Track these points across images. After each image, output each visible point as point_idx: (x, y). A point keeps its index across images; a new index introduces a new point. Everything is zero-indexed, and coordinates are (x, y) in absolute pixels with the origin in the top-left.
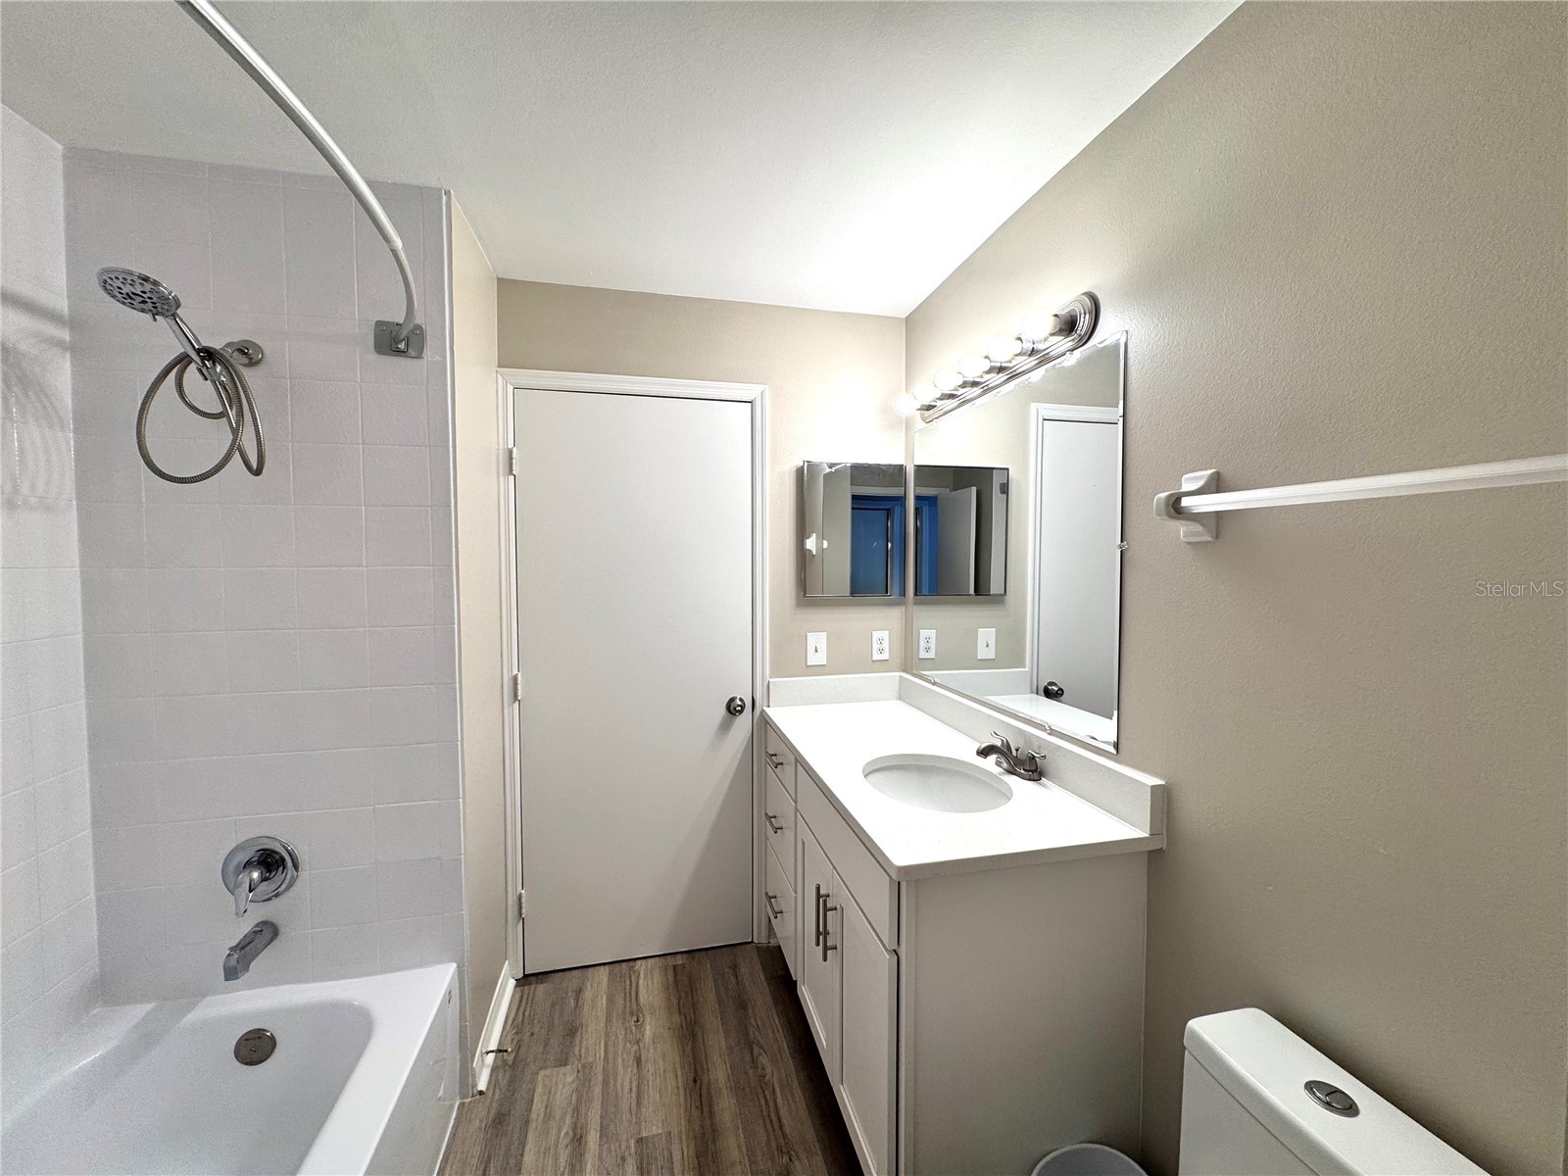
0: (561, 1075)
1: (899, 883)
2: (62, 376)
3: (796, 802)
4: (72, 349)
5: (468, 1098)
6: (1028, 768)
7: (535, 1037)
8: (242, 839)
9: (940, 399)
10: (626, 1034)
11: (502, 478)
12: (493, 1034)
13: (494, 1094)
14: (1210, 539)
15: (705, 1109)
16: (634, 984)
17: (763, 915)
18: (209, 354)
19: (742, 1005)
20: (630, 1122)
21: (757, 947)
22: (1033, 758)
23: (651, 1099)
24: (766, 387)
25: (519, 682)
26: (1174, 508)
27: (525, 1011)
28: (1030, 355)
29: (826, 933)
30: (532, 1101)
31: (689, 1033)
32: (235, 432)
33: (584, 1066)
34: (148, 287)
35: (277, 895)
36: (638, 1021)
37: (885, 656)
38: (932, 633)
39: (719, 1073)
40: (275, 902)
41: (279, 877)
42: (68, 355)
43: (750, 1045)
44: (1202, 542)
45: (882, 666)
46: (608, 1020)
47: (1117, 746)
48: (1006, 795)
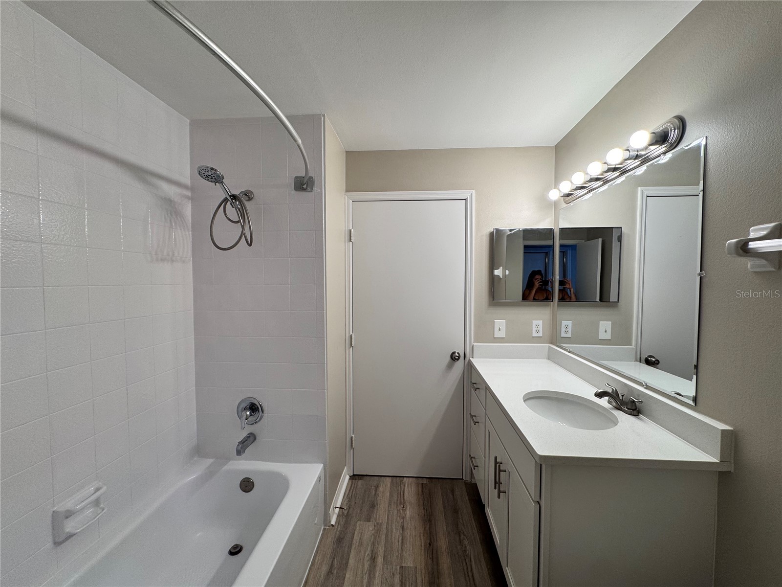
0: (367, 525)
1: (541, 465)
2: (188, 210)
3: (486, 410)
4: (192, 199)
5: (327, 526)
6: (629, 407)
7: (356, 505)
8: (243, 397)
9: (576, 189)
10: (397, 513)
11: (346, 243)
12: (339, 499)
13: (338, 527)
14: (773, 269)
15: (434, 560)
16: (402, 489)
17: (468, 466)
18: (234, 197)
19: (456, 511)
20: (398, 557)
21: (465, 482)
22: (634, 401)
23: (408, 548)
24: (474, 191)
25: (353, 338)
26: (743, 249)
27: (353, 491)
28: (635, 159)
29: (500, 483)
30: (354, 535)
31: (428, 519)
32: (243, 227)
33: (377, 524)
34: (213, 172)
35: (256, 423)
36: (403, 508)
37: (540, 334)
38: (570, 323)
39: (442, 543)
40: (255, 425)
41: (257, 415)
42: (190, 201)
43: (459, 533)
44: (767, 272)
45: (538, 340)
46: (390, 504)
47: (695, 399)
48: (615, 422)
